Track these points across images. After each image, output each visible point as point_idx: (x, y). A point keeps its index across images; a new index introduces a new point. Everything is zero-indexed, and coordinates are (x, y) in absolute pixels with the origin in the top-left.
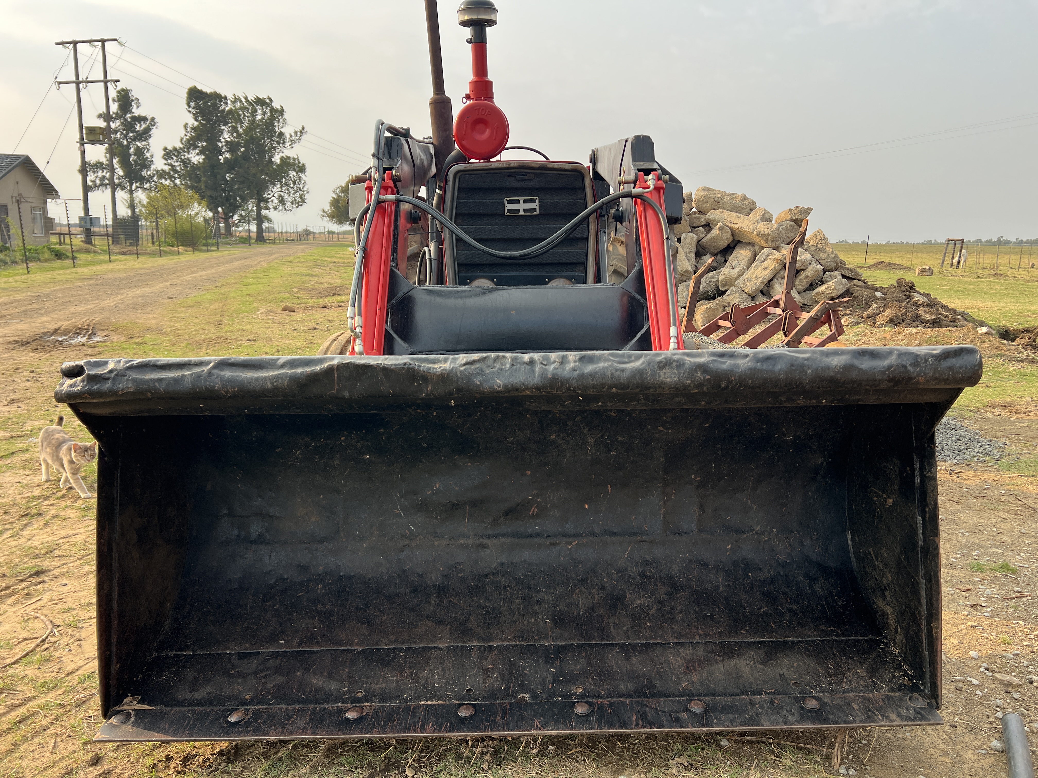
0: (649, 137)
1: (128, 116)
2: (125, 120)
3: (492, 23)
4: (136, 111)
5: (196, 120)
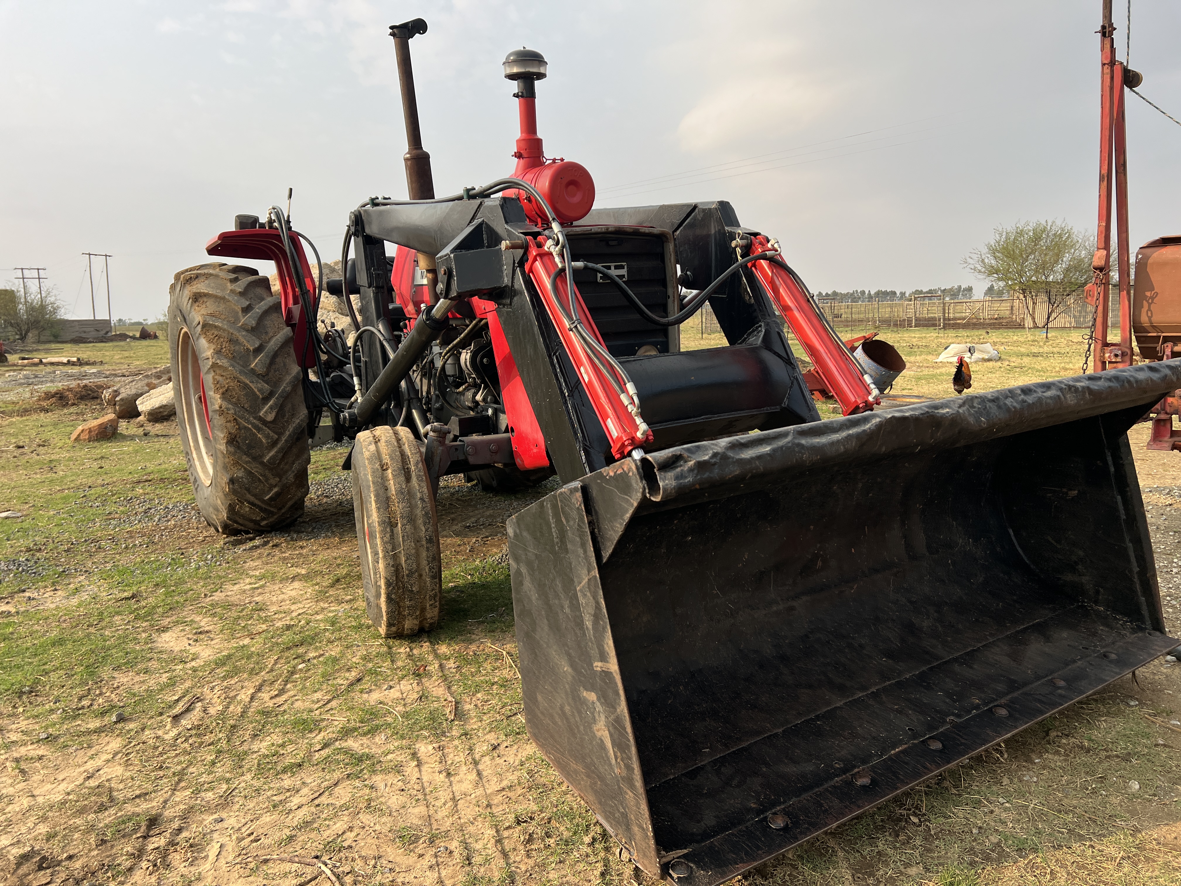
0: (728, 203)
3: (541, 76)
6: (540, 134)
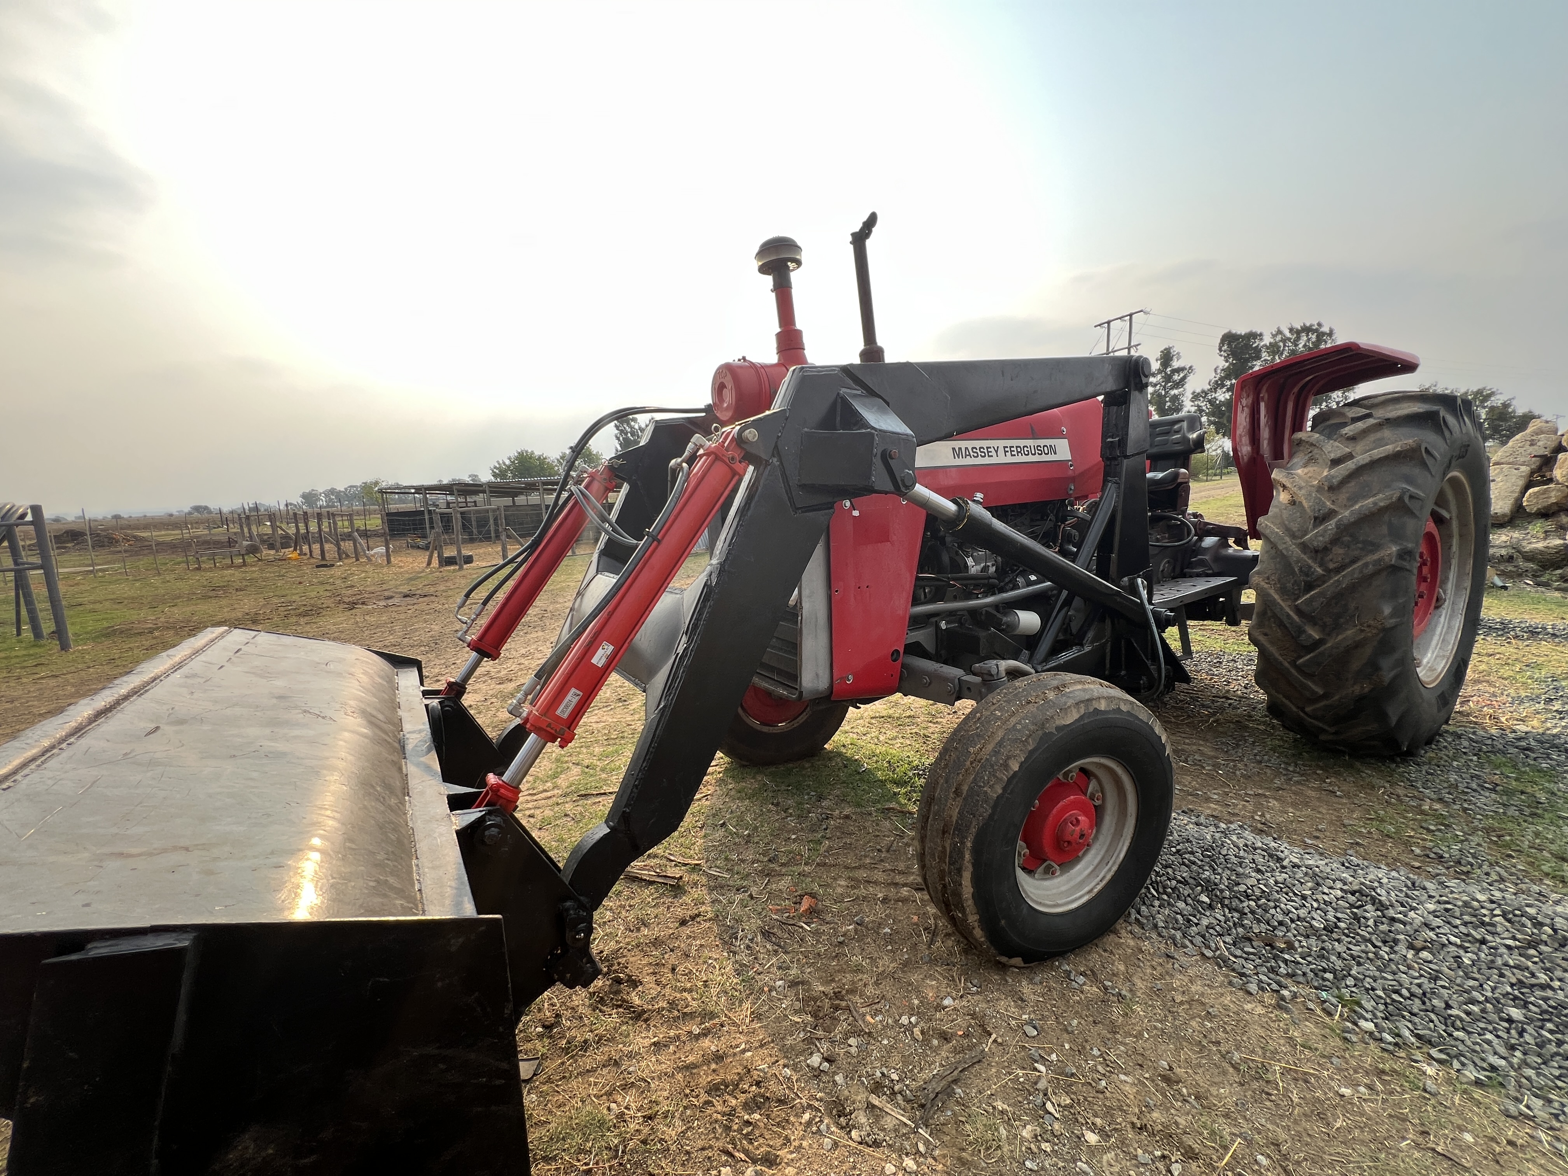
1: (1169, 369)
2: (1166, 373)
4: (1176, 364)
5: (1227, 361)
6: (799, 324)
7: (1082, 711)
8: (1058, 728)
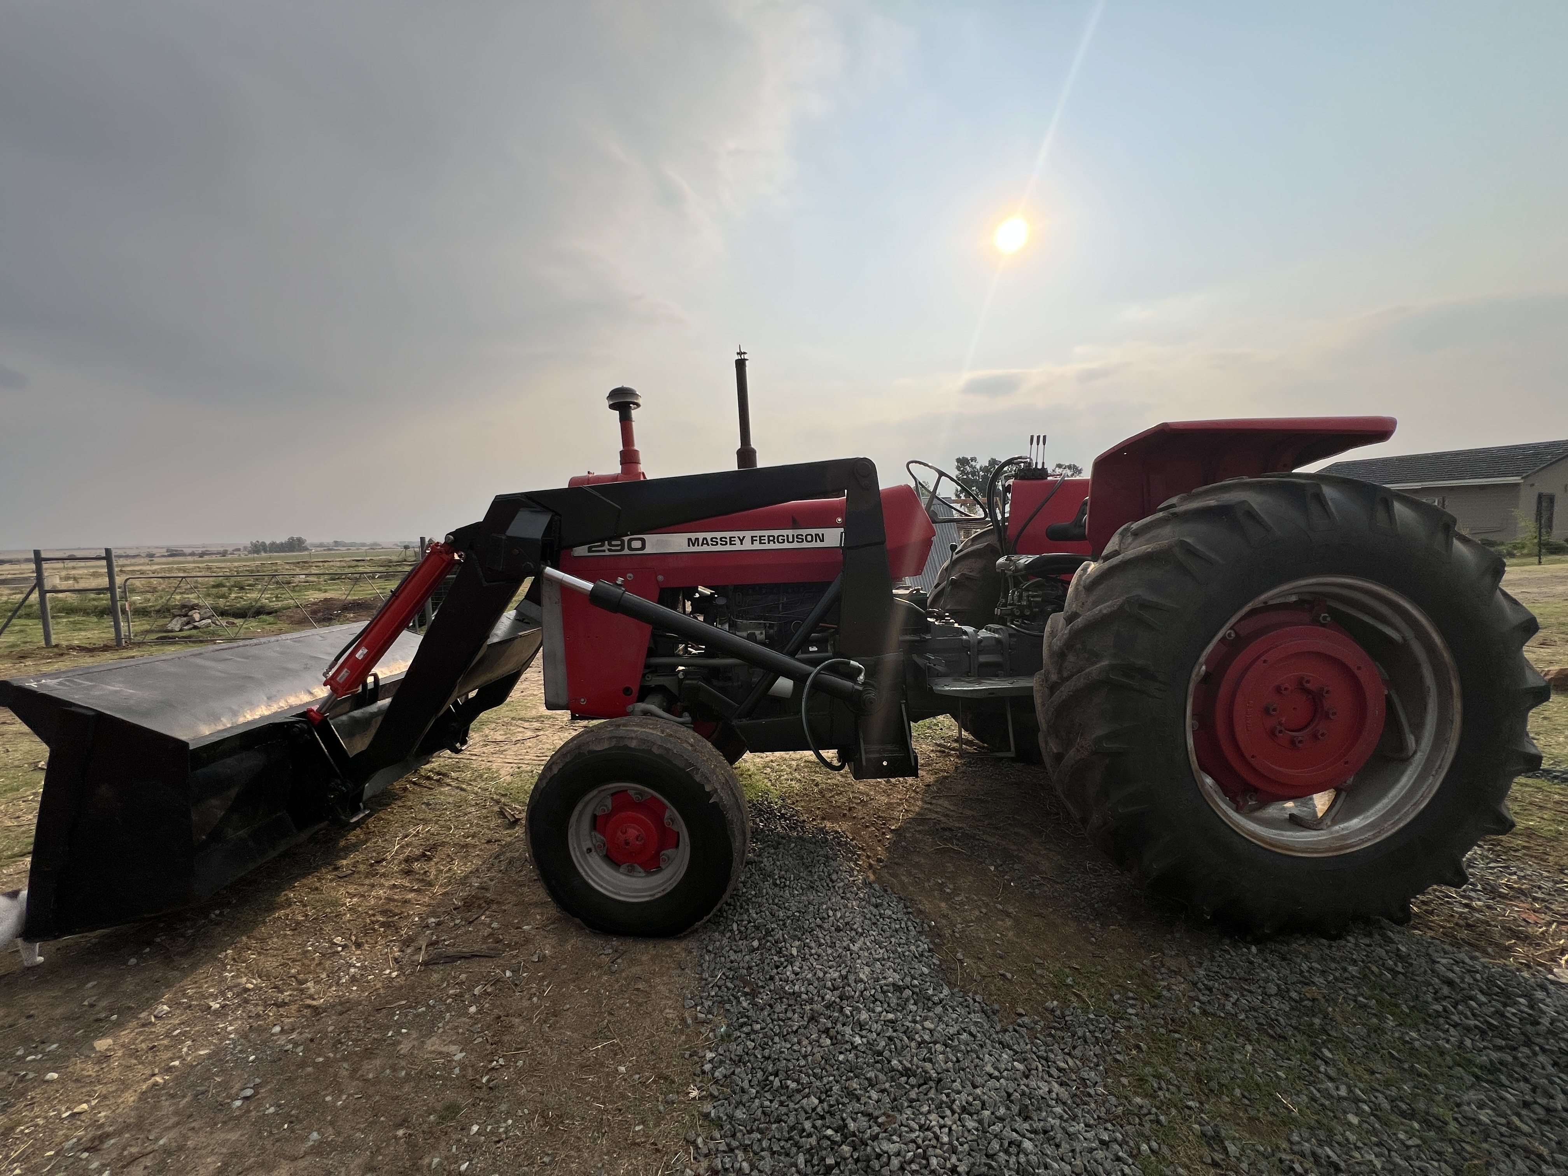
7: (613, 744)
8: (589, 751)
